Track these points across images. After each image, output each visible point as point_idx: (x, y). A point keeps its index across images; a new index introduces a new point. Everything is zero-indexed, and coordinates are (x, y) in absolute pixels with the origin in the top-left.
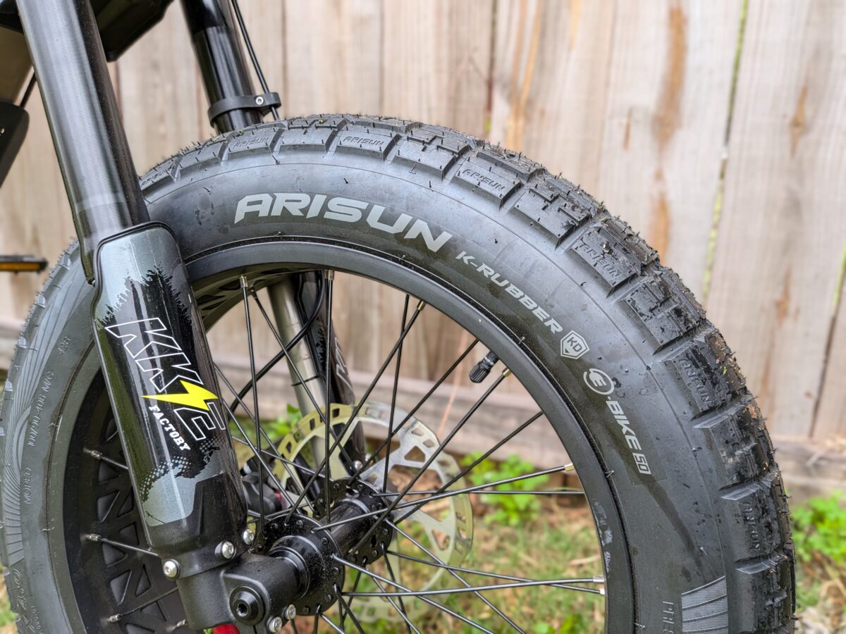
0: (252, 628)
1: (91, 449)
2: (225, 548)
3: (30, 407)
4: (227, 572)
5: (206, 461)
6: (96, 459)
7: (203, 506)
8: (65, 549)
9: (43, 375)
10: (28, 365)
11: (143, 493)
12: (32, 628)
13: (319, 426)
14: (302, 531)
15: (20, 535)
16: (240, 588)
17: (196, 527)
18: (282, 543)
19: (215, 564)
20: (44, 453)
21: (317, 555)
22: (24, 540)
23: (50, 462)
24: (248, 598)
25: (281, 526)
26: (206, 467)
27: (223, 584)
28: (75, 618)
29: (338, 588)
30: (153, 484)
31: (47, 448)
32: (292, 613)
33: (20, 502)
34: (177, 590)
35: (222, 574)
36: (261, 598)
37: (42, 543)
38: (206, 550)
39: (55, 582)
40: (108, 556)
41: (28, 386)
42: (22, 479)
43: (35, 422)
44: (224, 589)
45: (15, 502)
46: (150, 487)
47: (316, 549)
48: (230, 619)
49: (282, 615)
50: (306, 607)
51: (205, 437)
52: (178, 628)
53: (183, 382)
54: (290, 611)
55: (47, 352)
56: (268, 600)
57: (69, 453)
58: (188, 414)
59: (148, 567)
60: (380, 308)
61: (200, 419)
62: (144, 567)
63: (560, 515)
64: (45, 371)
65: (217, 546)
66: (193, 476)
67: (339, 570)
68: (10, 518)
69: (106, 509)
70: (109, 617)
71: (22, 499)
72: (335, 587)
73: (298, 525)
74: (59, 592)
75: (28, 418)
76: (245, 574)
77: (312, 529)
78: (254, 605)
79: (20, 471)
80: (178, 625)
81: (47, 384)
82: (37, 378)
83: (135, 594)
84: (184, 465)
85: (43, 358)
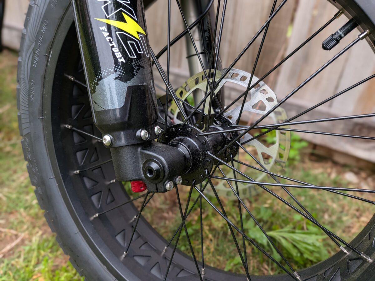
0: (155, 185)
1: (69, 75)
2: (143, 133)
3: (34, 43)
4: (142, 149)
5: (135, 73)
6: (71, 81)
7: (131, 103)
8: (51, 129)
9: (42, 22)
10: (34, 15)
11: (93, 88)
12: (33, 170)
13: (201, 83)
14: (190, 135)
15: (28, 119)
16: (150, 159)
17: (125, 115)
18: (177, 140)
19: (136, 142)
20: (42, 72)
21: (197, 150)
22: (30, 122)
23: (45, 78)
24: (154, 166)
25: (177, 130)
26: (135, 77)
27: (140, 156)
28: (55, 168)
29: (208, 172)
30: (99, 82)
31: (44, 68)
32: (179, 181)
33: (28, 100)
34: (112, 161)
35: (139, 149)
36: (163, 168)
37: (40, 125)
38: (131, 132)
39: (46, 147)
40: (76, 139)
41: (34, 30)
42: (30, 86)
43: (37, 52)
44: (140, 159)
45: (26, 100)
46: (97, 84)
47: (197, 146)
48: (142, 178)
49: (174, 180)
50: (186, 180)
51: (135, 57)
52: (111, 183)
53: (123, 14)
54: (179, 180)
55: (44, 7)
56: (167, 169)
57: (55, 74)
58: (125, 37)
59: (98, 149)
60: (230, 42)
61: (133, 43)
62: (96, 149)
63: (308, 164)
64: (43, 20)
65: (138, 131)
66: (126, 81)
67: (210, 161)
68: (24, 109)
69: (77, 112)
70: (74, 171)
71: (29, 98)
72: (206, 171)
73: (188, 131)
74: (48, 153)
75: (33, 49)
76: (154, 152)
77: (196, 134)
78: (158, 171)
79: (29, 82)
80: (112, 182)
81: (44, 28)
82: (38, 24)
83: (90, 161)
84: (121, 72)
85: (42, 11)
